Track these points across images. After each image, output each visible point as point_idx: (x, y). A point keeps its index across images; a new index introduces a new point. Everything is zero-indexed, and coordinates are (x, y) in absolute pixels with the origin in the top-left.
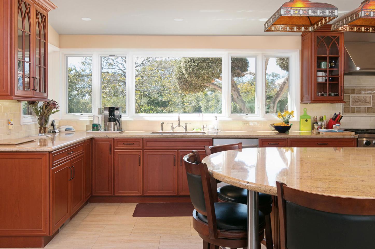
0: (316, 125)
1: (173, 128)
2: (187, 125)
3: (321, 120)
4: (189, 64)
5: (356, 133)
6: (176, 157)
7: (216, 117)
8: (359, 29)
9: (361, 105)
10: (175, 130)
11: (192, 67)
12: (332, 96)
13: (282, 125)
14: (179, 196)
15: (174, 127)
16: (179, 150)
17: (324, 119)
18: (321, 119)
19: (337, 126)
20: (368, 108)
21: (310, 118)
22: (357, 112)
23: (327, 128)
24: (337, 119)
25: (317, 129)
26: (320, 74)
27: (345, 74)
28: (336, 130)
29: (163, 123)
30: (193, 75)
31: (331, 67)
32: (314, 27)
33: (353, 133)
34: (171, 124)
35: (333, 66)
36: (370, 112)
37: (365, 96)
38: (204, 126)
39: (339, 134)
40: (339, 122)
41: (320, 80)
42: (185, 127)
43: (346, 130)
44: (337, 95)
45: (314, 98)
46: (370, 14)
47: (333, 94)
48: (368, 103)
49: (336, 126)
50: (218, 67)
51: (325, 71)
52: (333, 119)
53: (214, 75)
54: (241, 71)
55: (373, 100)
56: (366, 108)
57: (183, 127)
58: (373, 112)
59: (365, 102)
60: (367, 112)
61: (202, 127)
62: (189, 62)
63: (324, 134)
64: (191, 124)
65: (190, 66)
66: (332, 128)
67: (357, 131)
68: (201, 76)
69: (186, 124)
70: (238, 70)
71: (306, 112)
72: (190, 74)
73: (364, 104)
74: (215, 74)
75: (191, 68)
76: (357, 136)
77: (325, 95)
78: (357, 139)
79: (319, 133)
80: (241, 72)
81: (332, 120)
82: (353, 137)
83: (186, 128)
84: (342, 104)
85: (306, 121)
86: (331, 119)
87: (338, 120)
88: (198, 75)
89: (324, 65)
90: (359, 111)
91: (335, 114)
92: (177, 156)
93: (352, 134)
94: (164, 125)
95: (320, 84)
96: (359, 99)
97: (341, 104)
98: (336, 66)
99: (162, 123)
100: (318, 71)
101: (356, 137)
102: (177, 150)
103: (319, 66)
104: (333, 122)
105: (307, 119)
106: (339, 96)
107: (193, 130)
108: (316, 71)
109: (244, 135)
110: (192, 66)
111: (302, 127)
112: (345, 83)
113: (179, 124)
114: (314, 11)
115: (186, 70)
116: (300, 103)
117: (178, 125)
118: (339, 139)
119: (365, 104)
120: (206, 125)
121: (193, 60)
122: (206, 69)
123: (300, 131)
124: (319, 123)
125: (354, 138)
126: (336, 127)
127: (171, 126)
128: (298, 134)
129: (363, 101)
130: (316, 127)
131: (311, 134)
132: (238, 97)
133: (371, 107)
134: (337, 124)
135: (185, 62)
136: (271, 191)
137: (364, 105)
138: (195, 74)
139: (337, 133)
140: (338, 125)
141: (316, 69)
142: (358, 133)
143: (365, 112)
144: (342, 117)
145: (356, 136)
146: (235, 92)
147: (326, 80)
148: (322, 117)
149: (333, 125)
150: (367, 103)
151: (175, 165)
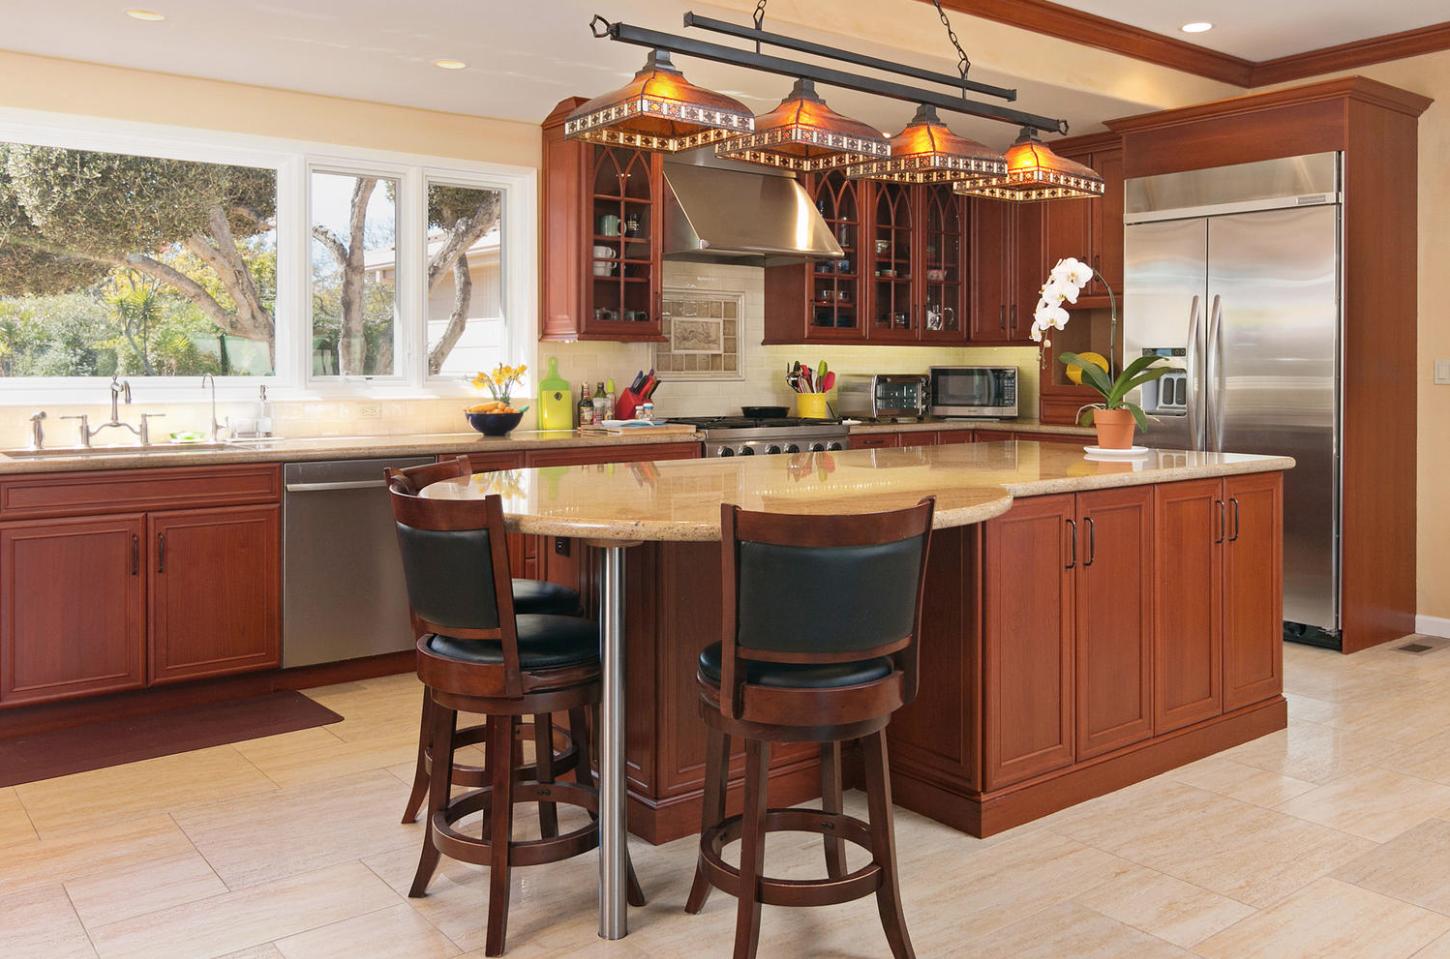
0: (588, 409)
1: (87, 434)
2: (148, 418)
3: (599, 392)
4: (60, 170)
5: (699, 428)
6: (141, 539)
7: (263, 388)
8: (770, 159)
9: (698, 349)
10: (95, 442)
11: (78, 186)
12: (630, 319)
13: (496, 412)
14: (152, 687)
15: (92, 430)
16: (150, 515)
17: (608, 388)
18: (601, 391)
19: (646, 410)
20: (714, 356)
21: (567, 389)
22: (687, 369)
23: (617, 416)
24: (643, 388)
25: (592, 420)
26: (601, 252)
27: (666, 257)
28: (646, 420)
29: (43, 415)
30: (78, 218)
31: (629, 234)
32: (681, 144)
33: (692, 429)
34: (78, 417)
35: (633, 231)
36: (719, 368)
37: (706, 323)
38: (219, 424)
39: (659, 432)
40: (650, 401)
41: (602, 270)
42: (138, 429)
43: (670, 421)
44: (640, 318)
45: (587, 326)
46: (812, 136)
47: (632, 315)
48: (714, 342)
49: (644, 410)
50: (192, 193)
51: (614, 244)
52: (632, 390)
53: (174, 225)
54: (253, 214)
55: (724, 334)
56: (708, 356)
57: (131, 429)
58: (725, 369)
59: (708, 340)
60: (712, 369)
61: (211, 428)
62: (63, 161)
63: (621, 433)
64: (163, 415)
65: (65, 181)
66: (632, 415)
67: (701, 423)
68: (116, 224)
69: (144, 416)
70: (240, 209)
71: (555, 368)
72: (62, 212)
73: (703, 344)
74: (180, 221)
75: (69, 190)
76: (702, 436)
77: (615, 316)
78: (703, 443)
79: (604, 432)
80: (253, 217)
81: (630, 394)
82: (693, 439)
83: (144, 431)
84: (651, 344)
85: (558, 396)
86: (626, 389)
87: (646, 392)
88: (104, 219)
89: (610, 227)
90: (691, 367)
91: (641, 373)
92: (141, 534)
93: (689, 431)
94: (44, 423)
95: (599, 282)
96: (692, 331)
97: (648, 346)
98: (644, 231)
99: (38, 413)
100: (598, 243)
101: (702, 439)
102: (143, 514)
103: (598, 228)
104: (632, 398)
105: (561, 392)
106: (651, 319)
107: (173, 441)
108: (592, 242)
109: (391, 447)
110: (73, 178)
111: (546, 416)
112: (667, 284)
113: (115, 417)
114: (709, 114)
115: (45, 195)
116: (539, 340)
117: (110, 422)
118: (659, 446)
119: (706, 346)
120: (227, 419)
121: (81, 159)
122: (143, 197)
123: (539, 429)
124: (598, 403)
125: (696, 442)
126: (645, 415)
127: (80, 424)
128: (534, 438)
129: (702, 337)
130: (587, 414)
131: (570, 437)
132: (253, 317)
133: (720, 355)
134: (646, 405)
135: (38, 160)
136: (697, 531)
137: (703, 349)
138: (92, 214)
139: (654, 429)
140: (648, 408)
141: (592, 236)
142: (704, 428)
143: (707, 369)
144: (659, 382)
145: (699, 435)
146: (244, 294)
147: (615, 272)
148: (603, 384)
149: (637, 408)
150: (710, 342)
151: (134, 573)
